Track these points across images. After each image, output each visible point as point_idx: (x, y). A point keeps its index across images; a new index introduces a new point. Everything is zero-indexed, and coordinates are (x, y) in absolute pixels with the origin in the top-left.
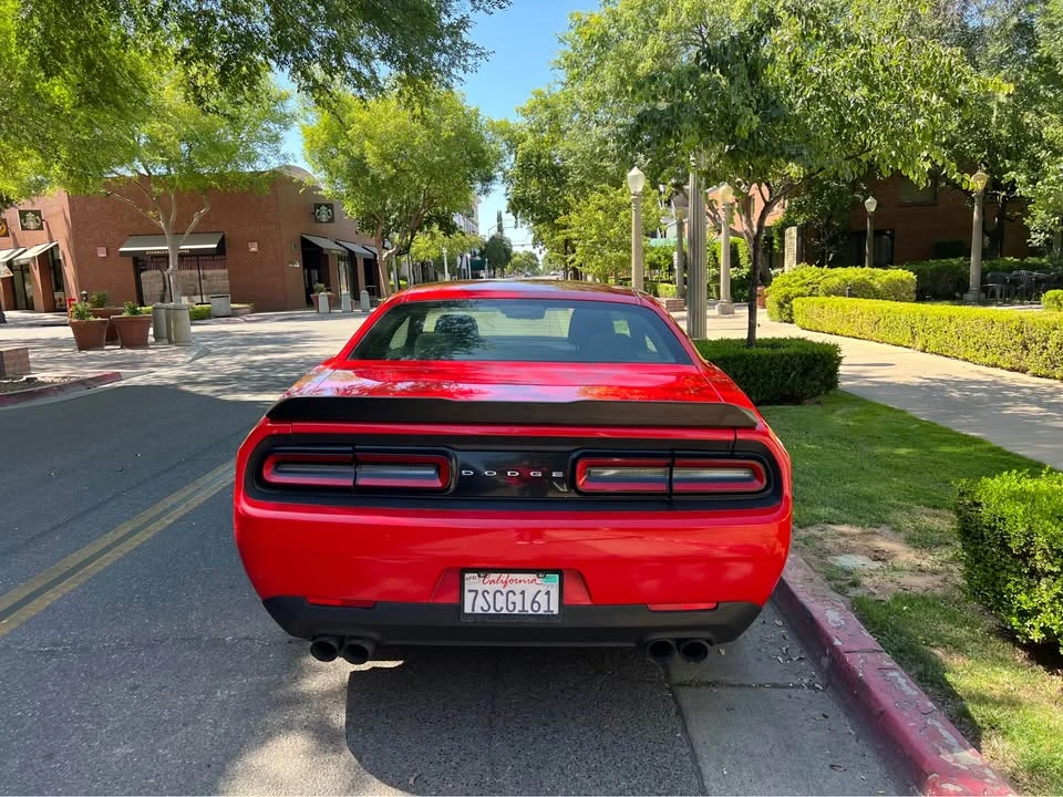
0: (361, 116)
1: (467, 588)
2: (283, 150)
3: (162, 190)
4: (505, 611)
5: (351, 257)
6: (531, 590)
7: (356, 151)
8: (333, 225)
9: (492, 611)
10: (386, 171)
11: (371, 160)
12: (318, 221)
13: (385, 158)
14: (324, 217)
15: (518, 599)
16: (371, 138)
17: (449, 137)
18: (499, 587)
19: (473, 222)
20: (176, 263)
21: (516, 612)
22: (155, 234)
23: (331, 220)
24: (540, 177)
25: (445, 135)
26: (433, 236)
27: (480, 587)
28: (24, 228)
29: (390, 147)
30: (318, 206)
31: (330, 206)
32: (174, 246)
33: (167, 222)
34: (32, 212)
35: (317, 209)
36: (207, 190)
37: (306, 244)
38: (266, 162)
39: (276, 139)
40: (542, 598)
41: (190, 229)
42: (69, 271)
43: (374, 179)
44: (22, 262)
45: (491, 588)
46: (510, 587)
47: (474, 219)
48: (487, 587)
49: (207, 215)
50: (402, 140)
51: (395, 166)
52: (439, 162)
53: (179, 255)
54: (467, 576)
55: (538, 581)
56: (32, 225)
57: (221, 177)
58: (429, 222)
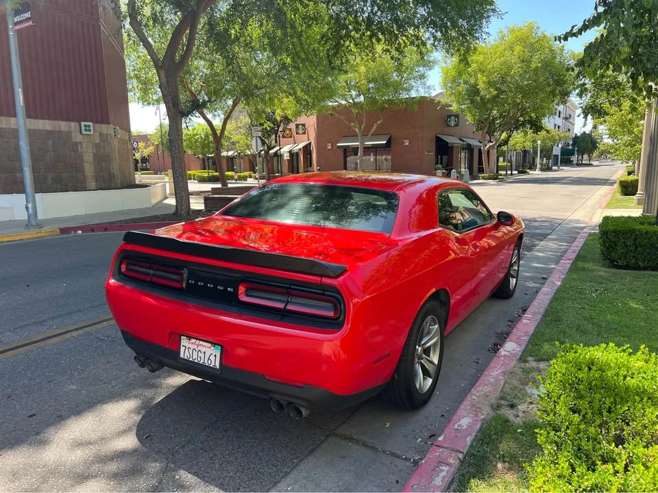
0: (478, 58)
1: (182, 344)
2: (428, 84)
3: (357, 111)
4: (196, 361)
5: (469, 148)
6: (208, 352)
7: (472, 81)
8: (458, 128)
9: (191, 359)
10: (490, 92)
11: (481, 86)
12: (449, 126)
13: (490, 84)
14: (453, 123)
15: (202, 355)
16: (482, 72)
17: (537, 67)
18: (195, 347)
19: (570, 122)
20: (362, 152)
21: (201, 362)
22: (353, 136)
23: (457, 125)
24: (608, 91)
25: (533, 66)
26: (526, 133)
27: (187, 345)
28: (297, 133)
29: (495, 77)
30: (449, 116)
31: (457, 116)
32: (362, 143)
33: (360, 128)
34: (302, 125)
35: (448, 118)
36: (383, 109)
37: (439, 140)
38: (417, 91)
39: (422, 77)
40: (212, 358)
41: (371, 133)
42: (314, 156)
43: (482, 99)
44: (295, 151)
45: (192, 347)
46: (200, 348)
47: (571, 120)
48: (190, 346)
49: (381, 124)
50: (503, 72)
51: (497, 89)
52: (527, 85)
53: (364, 148)
54: (182, 337)
55: (212, 348)
56: (301, 131)
57: (390, 102)
58: (523, 125)
